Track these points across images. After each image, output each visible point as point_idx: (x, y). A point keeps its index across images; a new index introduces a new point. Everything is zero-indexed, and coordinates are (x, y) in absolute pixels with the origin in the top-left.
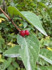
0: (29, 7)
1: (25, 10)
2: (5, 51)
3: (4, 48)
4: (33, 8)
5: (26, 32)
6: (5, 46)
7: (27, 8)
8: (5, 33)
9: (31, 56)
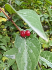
0: (35, 5)
1: (31, 8)
2: (10, 49)
3: (9, 46)
4: (39, 6)
5: (27, 33)
6: (11, 44)
7: (33, 7)
8: (11, 31)
9: (29, 62)
